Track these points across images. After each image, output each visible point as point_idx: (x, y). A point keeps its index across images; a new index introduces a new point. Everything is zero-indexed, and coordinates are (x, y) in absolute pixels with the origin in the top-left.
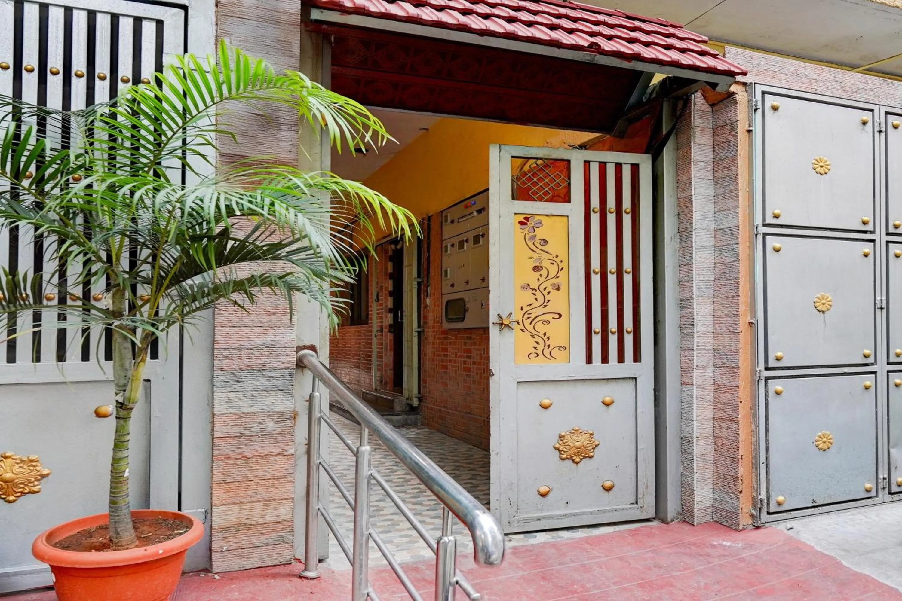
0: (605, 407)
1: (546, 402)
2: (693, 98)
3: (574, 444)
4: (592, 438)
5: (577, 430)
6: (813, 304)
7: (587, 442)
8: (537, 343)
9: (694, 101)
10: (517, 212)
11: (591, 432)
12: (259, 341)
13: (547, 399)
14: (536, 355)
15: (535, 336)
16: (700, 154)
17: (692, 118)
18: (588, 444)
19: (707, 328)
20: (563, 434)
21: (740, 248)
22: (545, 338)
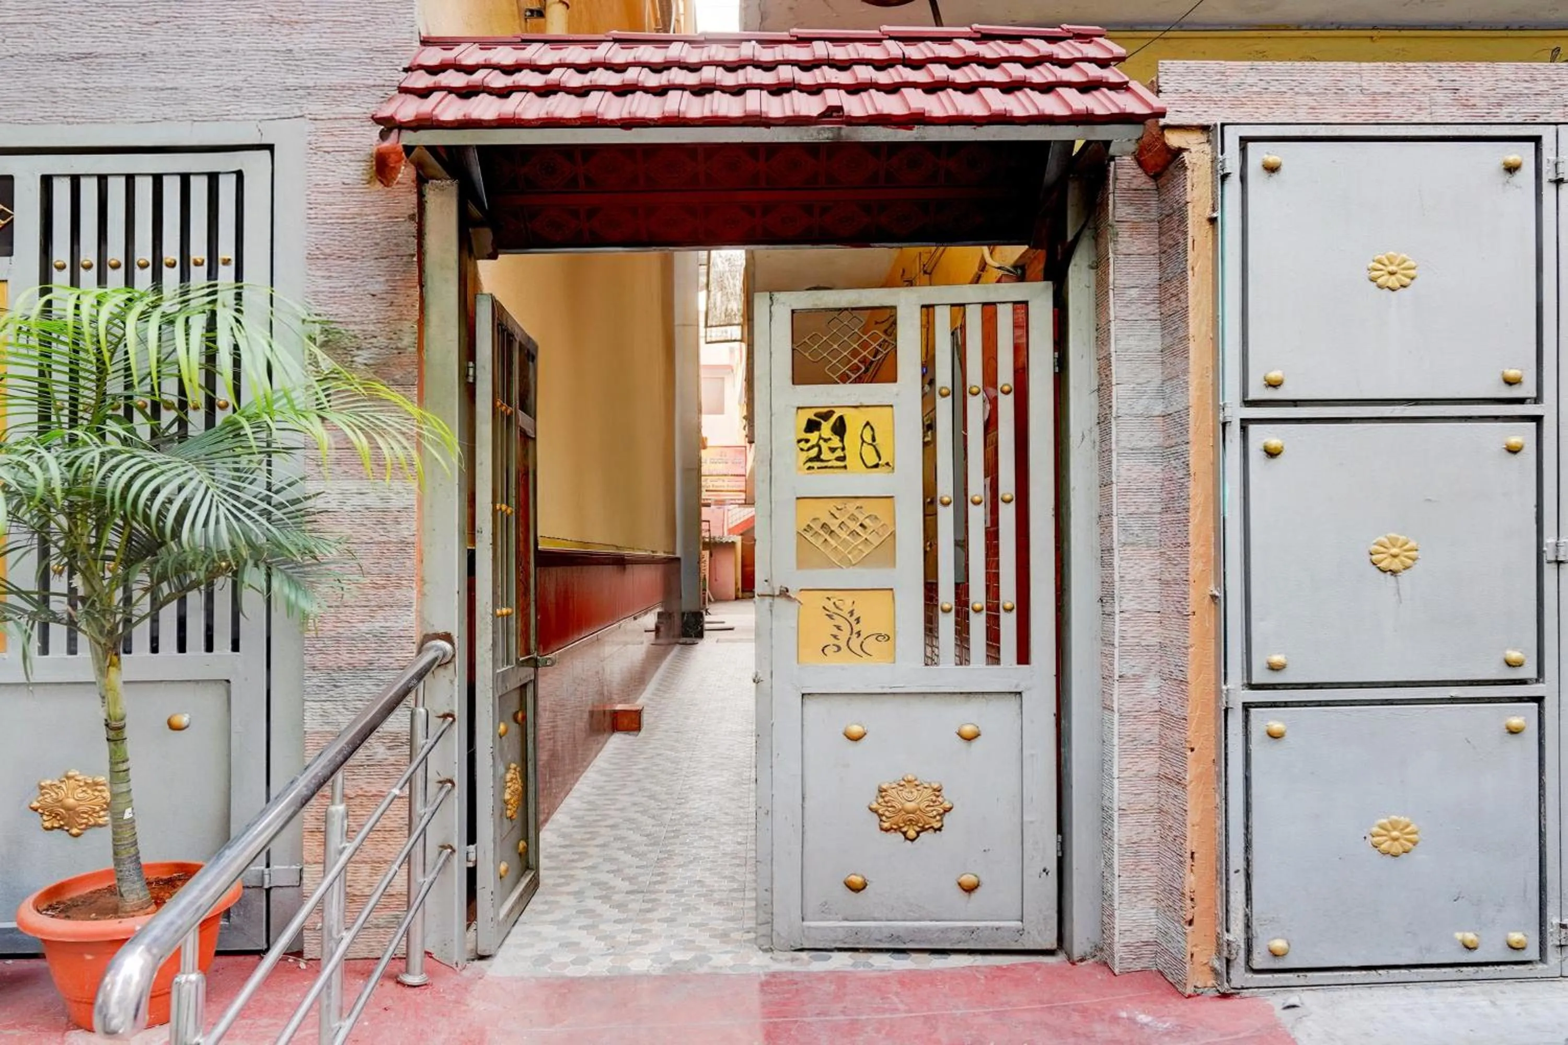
0: (963, 743)
1: (856, 729)
2: (1112, 169)
3: (902, 804)
4: (938, 796)
5: (909, 782)
6: (1368, 557)
7: (927, 803)
8: (838, 628)
9: (1115, 172)
10: (801, 405)
11: (936, 786)
12: (364, 628)
13: (857, 724)
14: (836, 649)
15: (835, 616)
16: (1129, 273)
17: (1111, 207)
18: (928, 806)
19: (1146, 603)
20: (884, 787)
21: (1192, 452)
22: (852, 620)
